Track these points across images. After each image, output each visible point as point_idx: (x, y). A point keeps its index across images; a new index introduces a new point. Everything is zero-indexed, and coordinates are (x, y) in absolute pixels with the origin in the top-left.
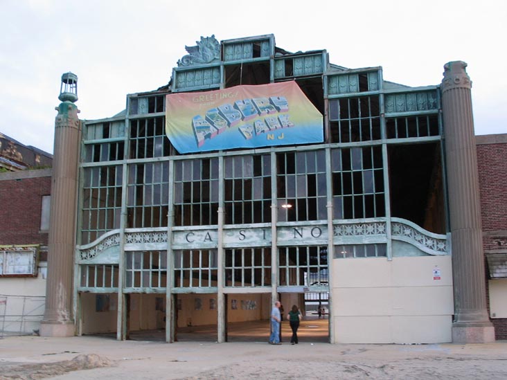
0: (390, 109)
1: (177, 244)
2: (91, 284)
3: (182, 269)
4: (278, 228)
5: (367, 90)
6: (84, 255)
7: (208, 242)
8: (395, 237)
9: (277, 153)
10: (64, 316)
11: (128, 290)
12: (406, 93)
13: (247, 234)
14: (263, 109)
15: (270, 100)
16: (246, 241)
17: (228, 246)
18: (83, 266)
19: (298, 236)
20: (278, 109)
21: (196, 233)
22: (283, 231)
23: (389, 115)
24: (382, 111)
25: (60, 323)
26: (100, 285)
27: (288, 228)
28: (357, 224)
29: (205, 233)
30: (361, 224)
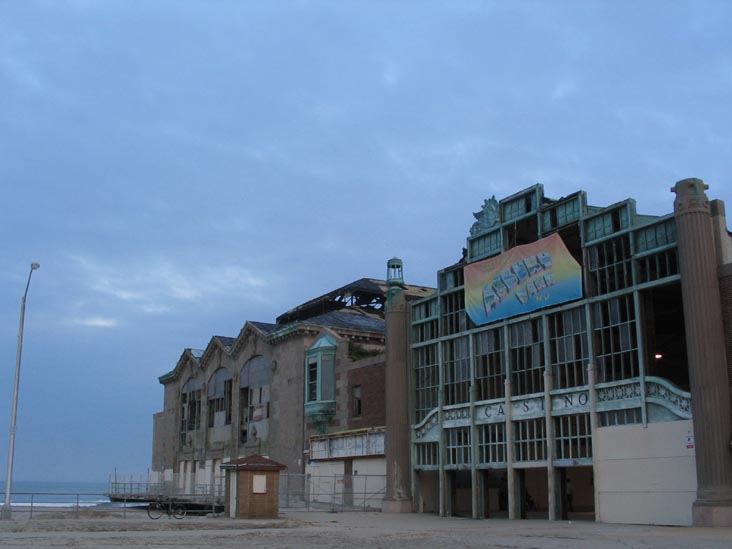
0: (641, 247)
1: (480, 419)
2: (424, 463)
3: (484, 444)
4: (552, 397)
5: (619, 230)
6: (418, 434)
7: (501, 416)
8: (650, 400)
9: (548, 315)
10: (399, 494)
11: (447, 467)
12: (655, 226)
13: (529, 405)
14: (532, 269)
15: (537, 259)
16: (529, 412)
17: (515, 419)
18: (418, 444)
19: (568, 404)
20: (544, 267)
21: (493, 407)
22: (557, 400)
23: (638, 255)
24: (632, 252)
25: (395, 500)
26: (429, 463)
27: (560, 396)
28: (617, 387)
29: (498, 407)
30: (620, 387)
